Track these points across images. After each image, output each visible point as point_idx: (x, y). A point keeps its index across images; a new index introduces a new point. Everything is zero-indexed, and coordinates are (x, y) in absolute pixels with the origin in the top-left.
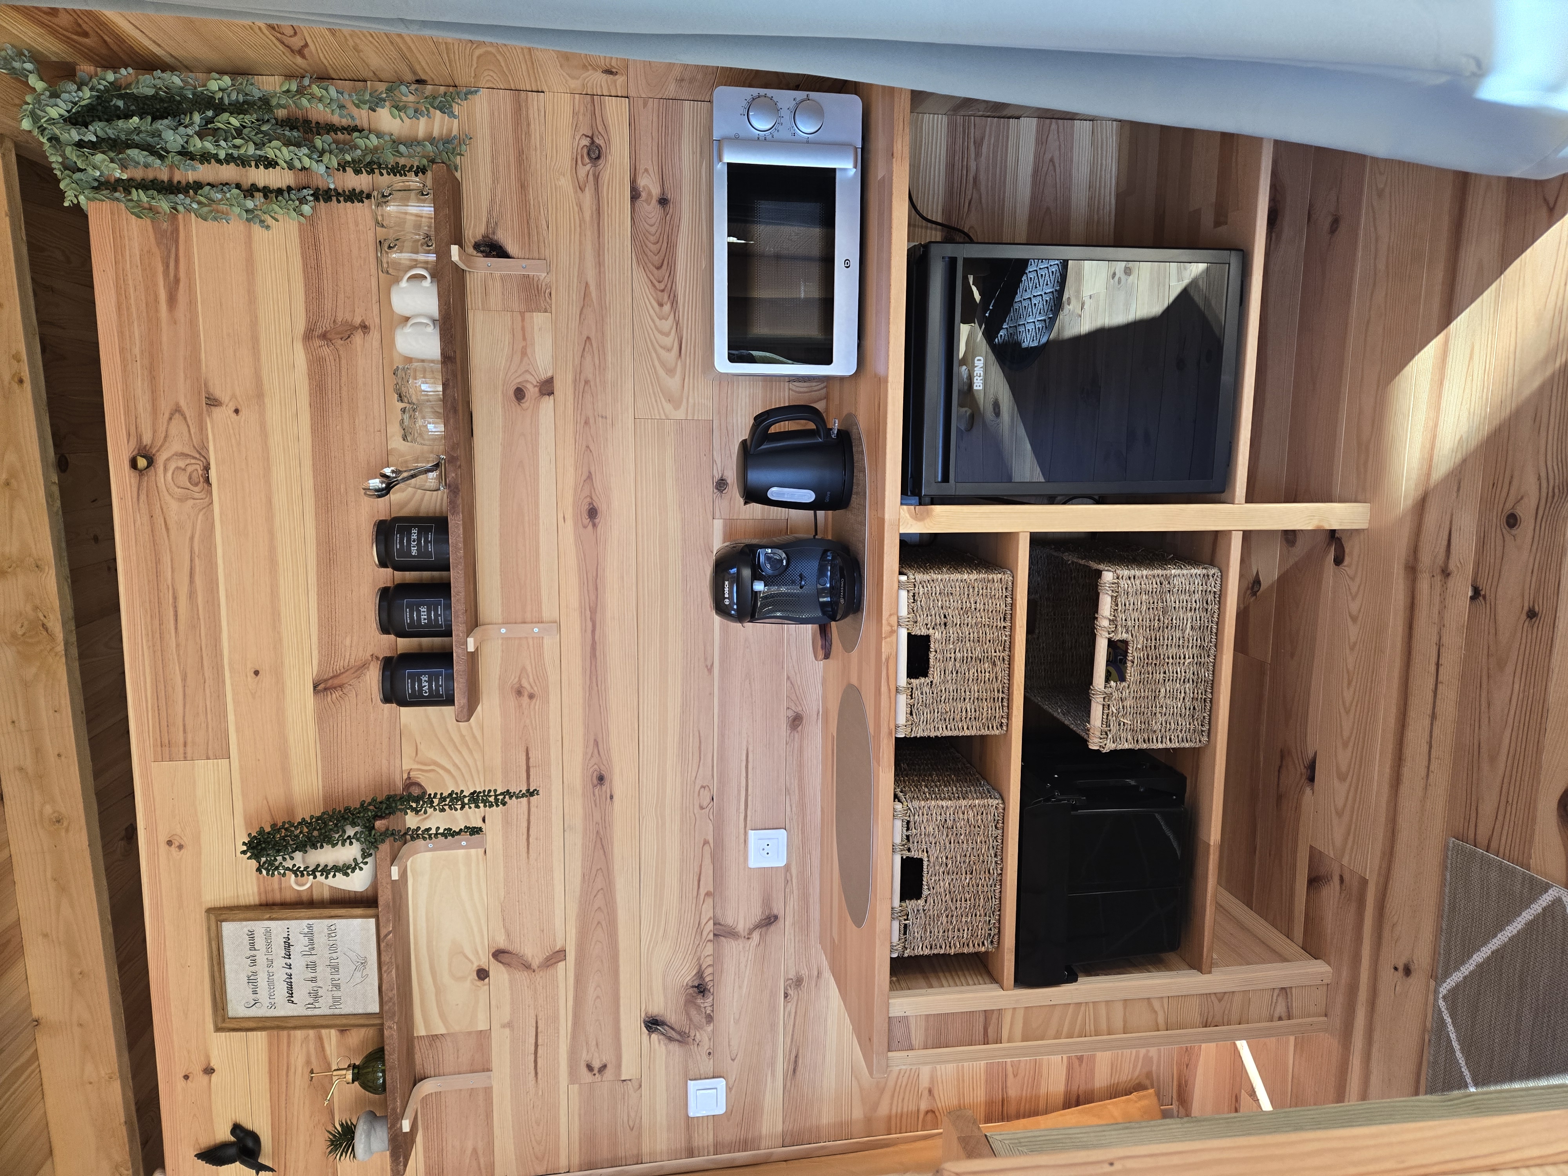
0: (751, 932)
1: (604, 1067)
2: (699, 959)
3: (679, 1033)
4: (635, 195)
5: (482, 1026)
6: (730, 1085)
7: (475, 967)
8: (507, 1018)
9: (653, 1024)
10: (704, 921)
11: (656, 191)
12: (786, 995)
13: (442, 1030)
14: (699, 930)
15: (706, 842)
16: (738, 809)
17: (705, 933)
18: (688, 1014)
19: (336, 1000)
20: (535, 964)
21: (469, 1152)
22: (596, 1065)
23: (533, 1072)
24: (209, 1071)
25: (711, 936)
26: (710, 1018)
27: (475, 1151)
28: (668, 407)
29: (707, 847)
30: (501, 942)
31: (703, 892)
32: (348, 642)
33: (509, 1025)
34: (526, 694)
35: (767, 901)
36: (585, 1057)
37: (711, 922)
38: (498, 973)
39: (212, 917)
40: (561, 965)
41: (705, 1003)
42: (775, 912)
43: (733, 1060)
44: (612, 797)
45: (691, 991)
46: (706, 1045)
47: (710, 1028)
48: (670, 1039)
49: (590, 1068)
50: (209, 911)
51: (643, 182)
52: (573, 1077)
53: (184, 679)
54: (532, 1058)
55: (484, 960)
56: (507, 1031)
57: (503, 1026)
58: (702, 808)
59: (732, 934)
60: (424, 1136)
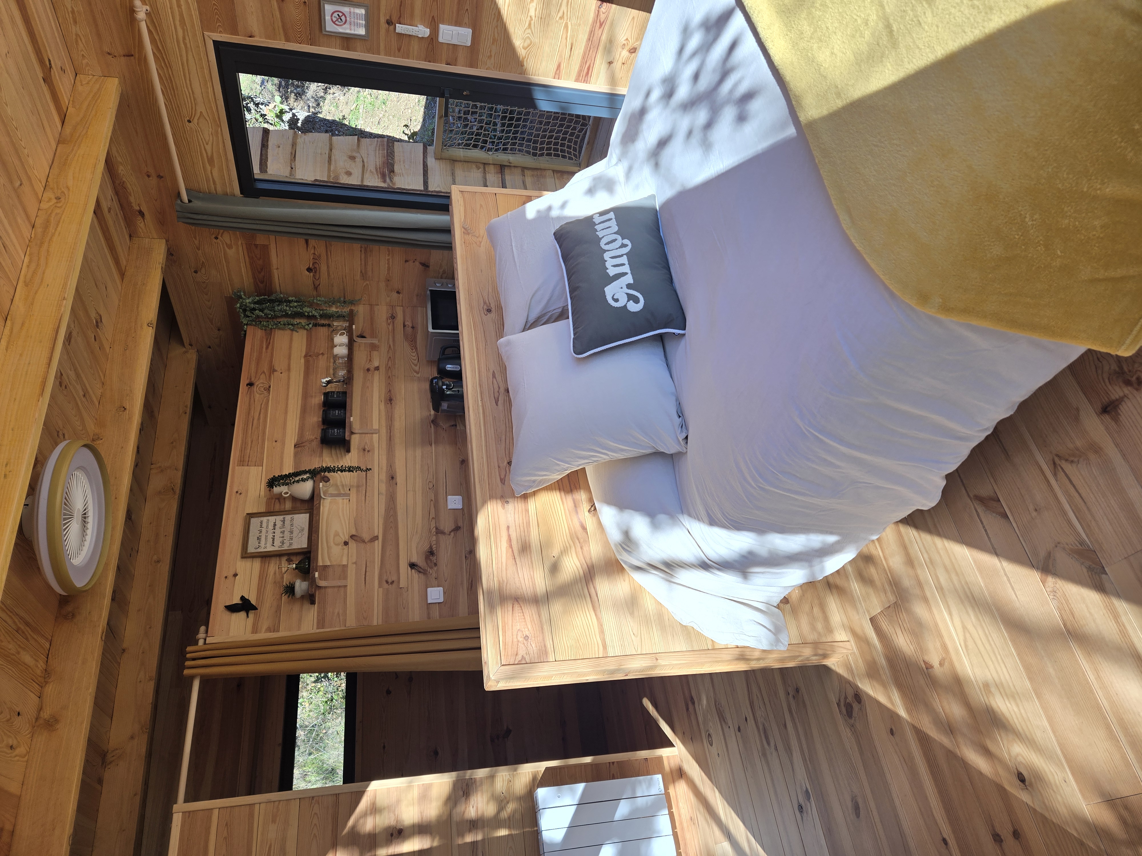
0: (450, 532)
1: (393, 582)
2: (430, 542)
3: (423, 570)
4: (404, 326)
5: (345, 562)
6: (445, 591)
7: (343, 541)
8: (354, 561)
9: (412, 566)
10: (432, 528)
11: (411, 325)
12: (466, 557)
13: (329, 564)
14: (430, 531)
15: (432, 500)
16: (443, 489)
17: (432, 532)
18: (426, 562)
19: (291, 544)
20: (366, 540)
21: (336, 614)
22: (390, 581)
23: (364, 582)
24: (235, 575)
25: (435, 533)
26: (436, 565)
27: (338, 613)
28: (415, 374)
29: (432, 502)
30: (354, 532)
31: (431, 517)
32: (307, 433)
33: (355, 563)
34: (367, 450)
35: (456, 521)
36: (385, 578)
37: (435, 528)
38: (352, 544)
39: (248, 516)
40: (377, 541)
41: (434, 559)
42: (459, 525)
43: (446, 581)
44: (396, 484)
45: (428, 553)
46: (434, 575)
47: (435, 568)
48: (420, 572)
49: (387, 582)
50: (248, 514)
51: (406, 323)
52: (380, 586)
53: (252, 442)
54: (364, 576)
55: (346, 538)
56: (354, 565)
57: (353, 563)
58: (430, 489)
59: (443, 533)
60: (318, 606)
